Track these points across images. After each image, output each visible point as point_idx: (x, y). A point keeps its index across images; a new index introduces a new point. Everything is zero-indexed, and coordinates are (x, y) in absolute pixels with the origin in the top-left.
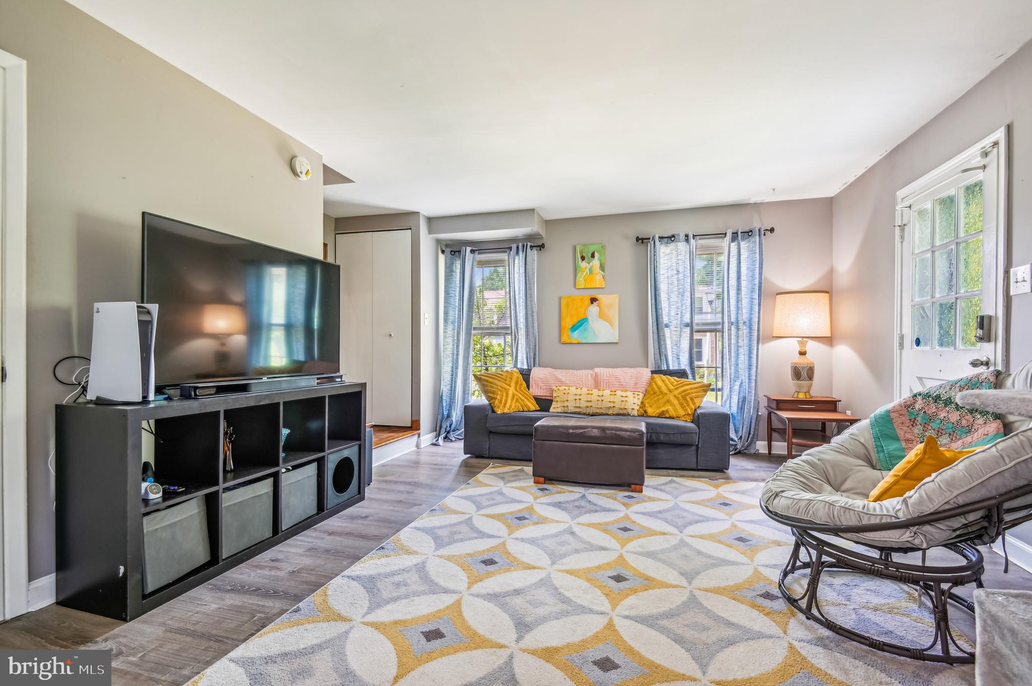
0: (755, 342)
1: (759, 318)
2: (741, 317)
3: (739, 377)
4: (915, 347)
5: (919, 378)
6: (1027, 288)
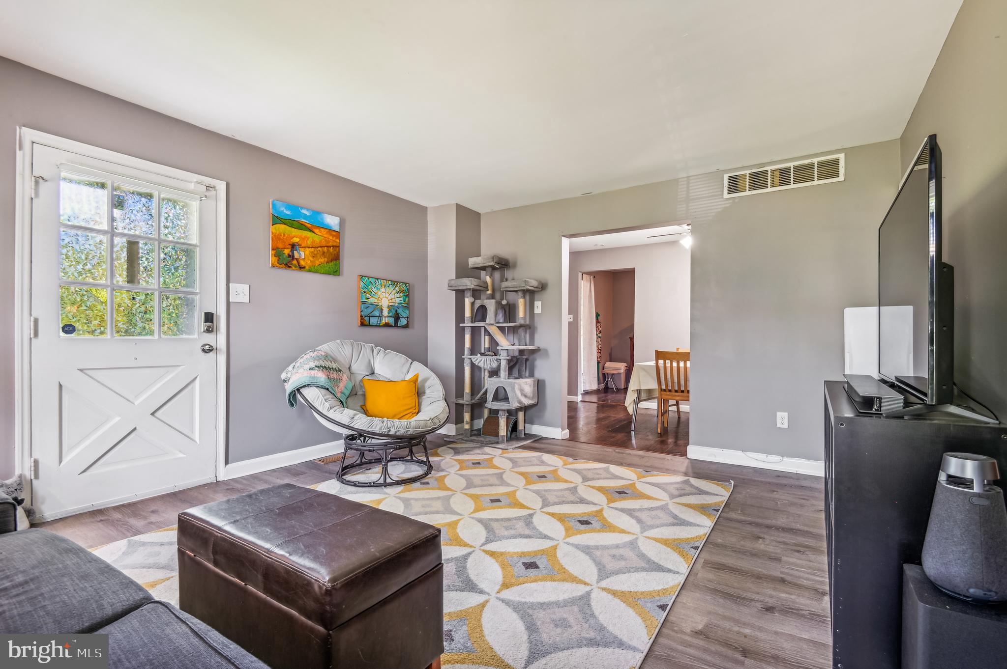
4: (62, 334)
5: (81, 370)
6: (246, 300)
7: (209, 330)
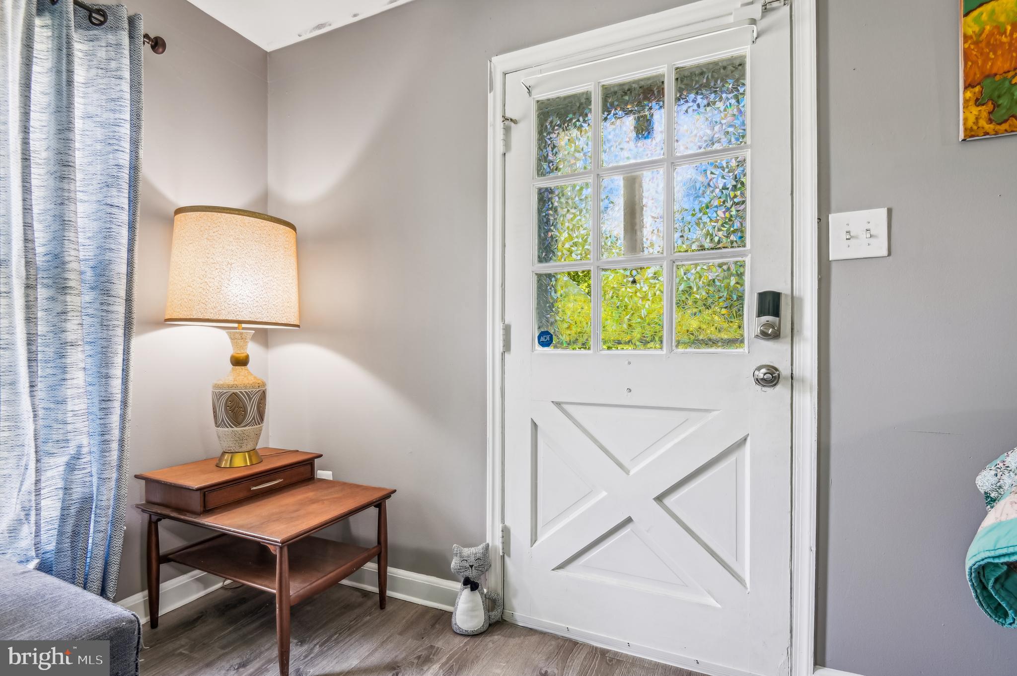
0: (120, 332)
1: (130, 264)
2: (73, 253)
3: (67, 441)
4: (539, 349)
5: (558, 404)
6: (880, 248)
7: (771, 334)
